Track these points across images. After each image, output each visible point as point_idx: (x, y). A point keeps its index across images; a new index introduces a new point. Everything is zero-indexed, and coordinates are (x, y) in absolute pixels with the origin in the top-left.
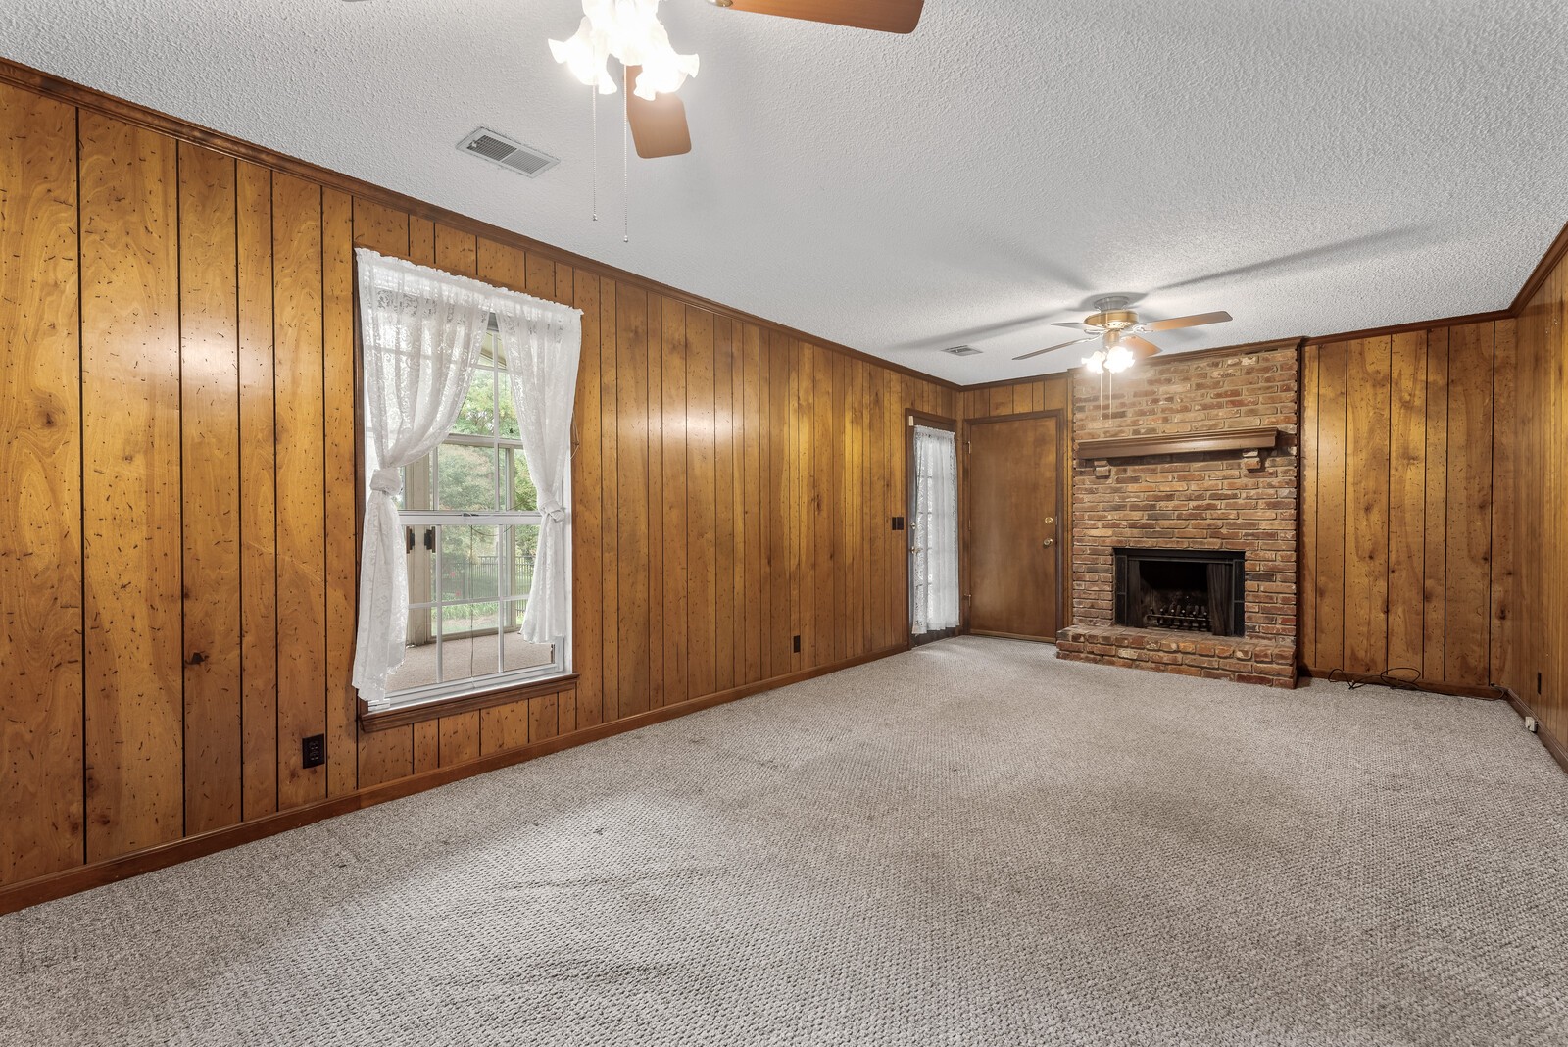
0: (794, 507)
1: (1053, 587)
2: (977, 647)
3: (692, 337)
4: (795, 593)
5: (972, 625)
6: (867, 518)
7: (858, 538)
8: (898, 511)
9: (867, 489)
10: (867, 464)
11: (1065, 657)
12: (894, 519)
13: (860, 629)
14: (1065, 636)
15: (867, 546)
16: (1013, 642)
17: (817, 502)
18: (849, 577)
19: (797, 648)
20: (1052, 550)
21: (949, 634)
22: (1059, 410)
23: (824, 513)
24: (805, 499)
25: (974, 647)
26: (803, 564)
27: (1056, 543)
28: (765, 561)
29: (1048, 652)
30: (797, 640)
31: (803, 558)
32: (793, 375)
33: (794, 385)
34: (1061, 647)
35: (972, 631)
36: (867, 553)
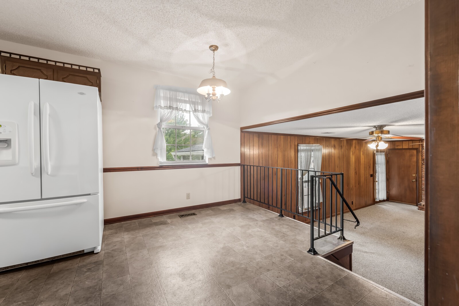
0: (352, 174)
1: (416, 192)
2: (393, 205)
3: (336, 145)
4: (352, 192)
5: (389, 199)
6: (365, 175)
7: (364, 180)
8: (372, 173)
9: (365, 169)
10: (365, 163)
11: (420, 210)
12: (371, 175)
13: (364, 200)
14: (421, 205)
15: (365, 181)
16: (403, 204)
17: (356, 173)
18: (362, 188)
19: (352, 204)
20: (415, 183)
21: (384, 201)
22: (417, 148)
23: (357, 175)
24: (354, 173)
25: (392, 205)
26: (353, 187)
27: (416, 181)
28: (347, 186)
29: (415, 208)
30: (352, 202)
31: (353, 185)
32: (352, 147)
33: (352, 149)
34: (419, 207)
35: (390, 200)
36: (365, 183)
